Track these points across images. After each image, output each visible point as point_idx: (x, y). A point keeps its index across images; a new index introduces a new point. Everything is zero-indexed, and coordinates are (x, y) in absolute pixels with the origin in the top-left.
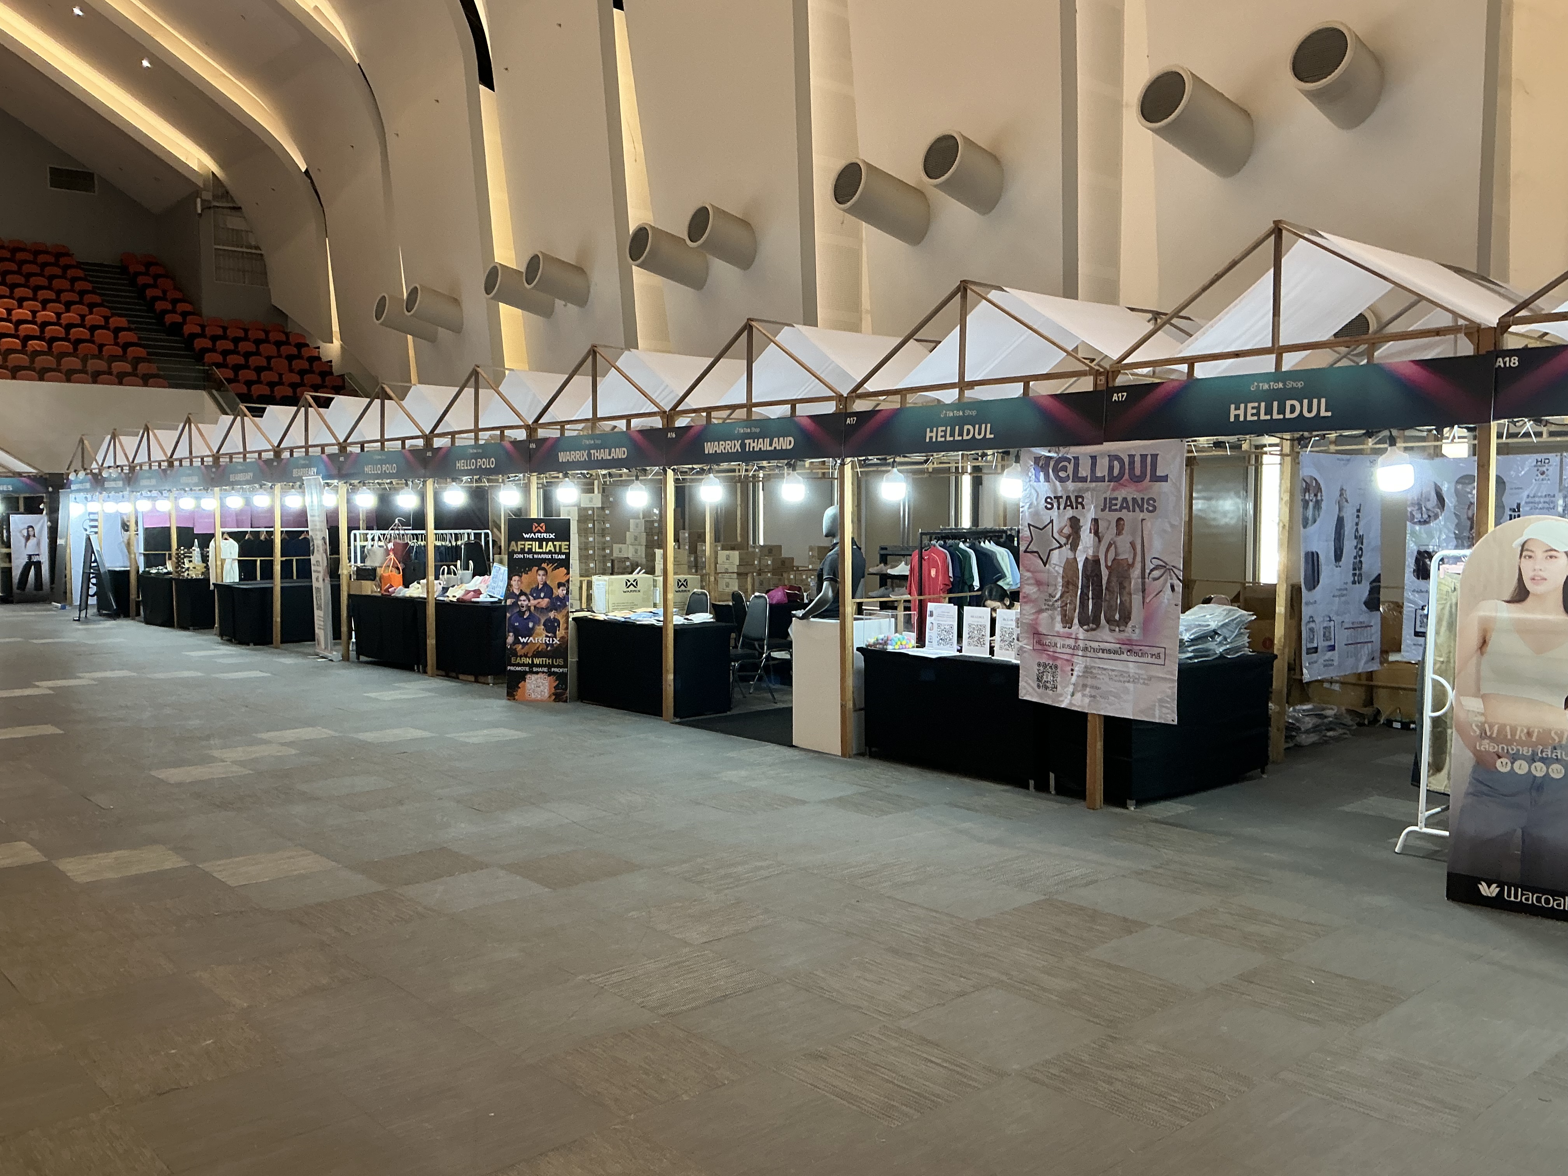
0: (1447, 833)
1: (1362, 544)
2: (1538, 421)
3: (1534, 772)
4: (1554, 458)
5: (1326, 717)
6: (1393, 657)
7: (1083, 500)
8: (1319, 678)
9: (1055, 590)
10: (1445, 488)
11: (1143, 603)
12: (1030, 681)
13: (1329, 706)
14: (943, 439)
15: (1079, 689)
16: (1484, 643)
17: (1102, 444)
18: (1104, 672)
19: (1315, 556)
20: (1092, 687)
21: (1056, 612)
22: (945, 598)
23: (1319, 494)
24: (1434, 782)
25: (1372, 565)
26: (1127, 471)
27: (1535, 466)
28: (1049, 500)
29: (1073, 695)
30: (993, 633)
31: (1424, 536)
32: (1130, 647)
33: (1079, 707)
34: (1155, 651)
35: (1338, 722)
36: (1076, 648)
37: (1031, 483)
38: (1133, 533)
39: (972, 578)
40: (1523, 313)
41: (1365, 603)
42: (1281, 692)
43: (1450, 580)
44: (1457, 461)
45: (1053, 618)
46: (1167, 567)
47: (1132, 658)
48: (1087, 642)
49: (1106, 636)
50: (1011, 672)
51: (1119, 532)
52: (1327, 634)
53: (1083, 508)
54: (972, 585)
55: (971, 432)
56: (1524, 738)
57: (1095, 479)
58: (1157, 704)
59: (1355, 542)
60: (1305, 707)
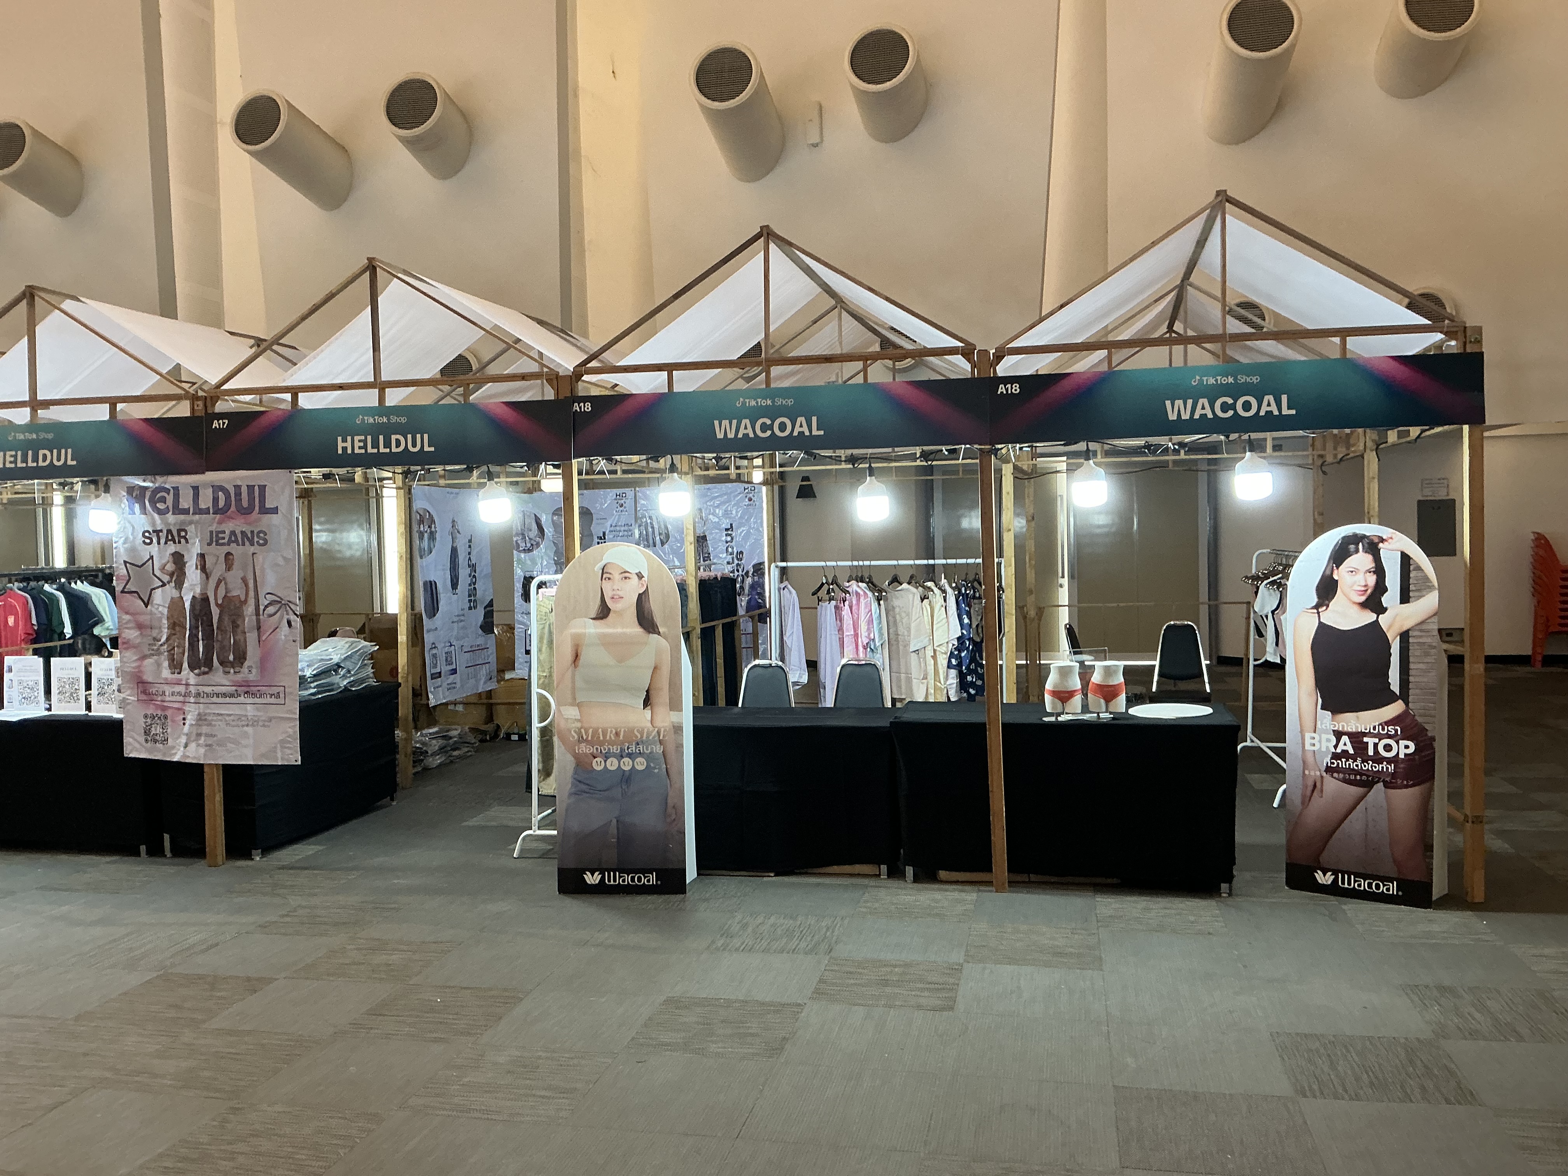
0: (555, 832)
1: (475, 572)
2: (609, 460)
3: (623, 767)
4: (629, 492)
5: (451, 738)
6: (508, 676)
7: (186, 534)
8: (444, 701)
9: (159, 634)
10: (543, 519)
11: (259, 641)
12: (136, 736)
13: (453, 727)
14: (13, 466)
15: (192, 739)
16: (577, 656)
17: (204, 473)
18: (220, 718)
19: (433, 583)
20: (207, 735)
21: (163, 657)
22: (28, 649)
23: (433, 526)
24: (545, 787)
25: (485, 591)
26: (233, 503)
27: (615, 499)
28: (147, 534)
29: (186, 746)
30: (88, 687)
31: (529, 562)
32: (247, 689)
33: (194, 758)
34: (275, 690)
35: (462, 741)
36: (187, 694)
37: (125, 515)
38: (244, 568)
39: (62, 624)
40: (594, 364)
41: (481, 627)
42: (406, 719)
43: (547, 602)
44: (553, 495)
45: (159, 665)
46: (283, 602)
47: (251, 700)
48: (199, 688)
49: (221, 680)
50: (114, 728)
51: (229, 567)
52: (449, 659)
53: (187, 542)
54: (62, 633)
55: (47, 457)
56: (613, 738)
57: (199, 511)
58: (279, 745)
59: (468, 570)
60: (431, 731)
